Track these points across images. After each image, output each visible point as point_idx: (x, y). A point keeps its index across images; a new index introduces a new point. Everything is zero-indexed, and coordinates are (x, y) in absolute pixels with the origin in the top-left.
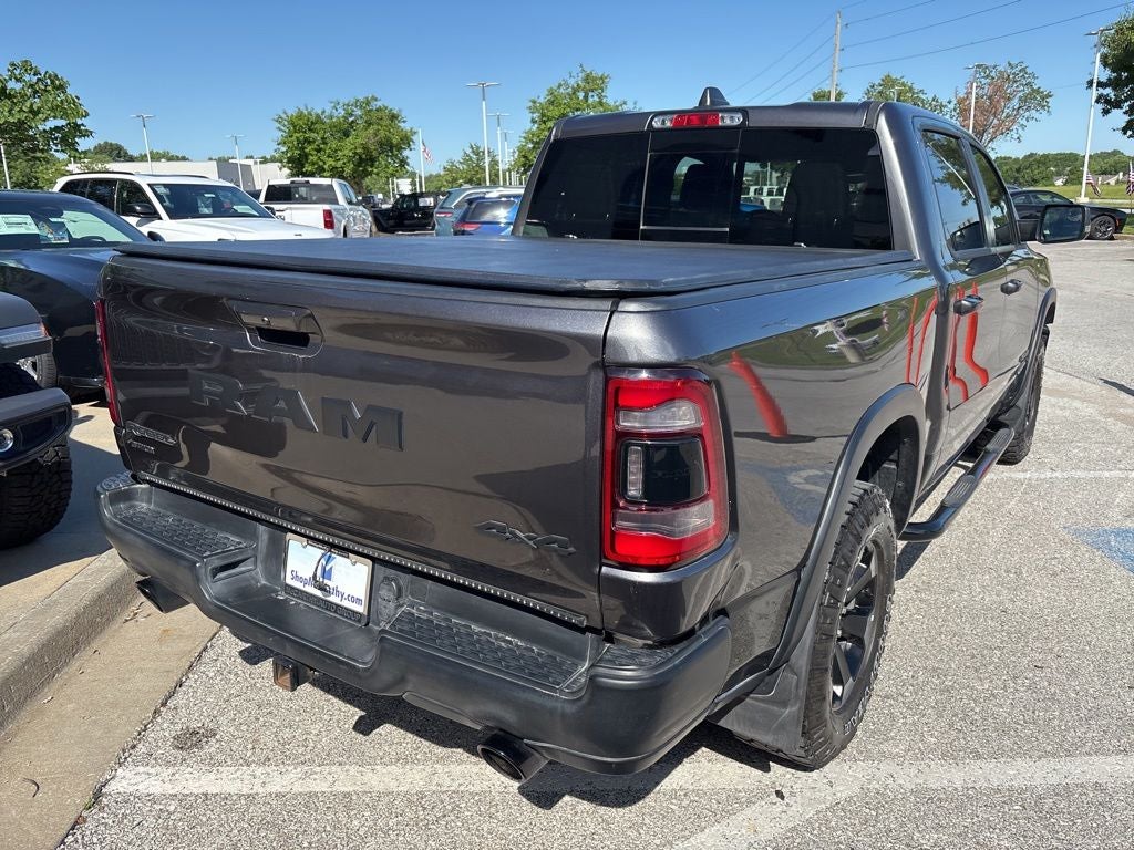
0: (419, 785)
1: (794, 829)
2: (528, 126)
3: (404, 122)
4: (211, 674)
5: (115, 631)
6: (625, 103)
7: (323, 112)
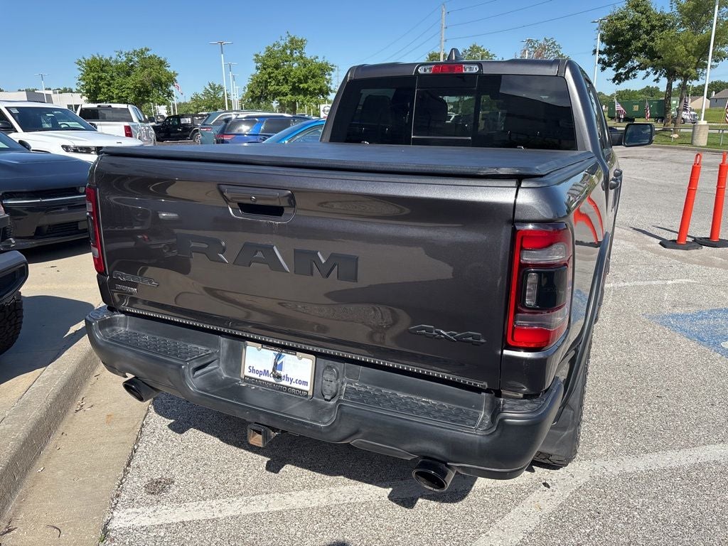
0: (324, 502)
1: (561, 505)
2: (254, 71)
3: (169, 67)
4: (155, 442)
5: (72, 418)
6: (317, 57)
7: (111, 58)
